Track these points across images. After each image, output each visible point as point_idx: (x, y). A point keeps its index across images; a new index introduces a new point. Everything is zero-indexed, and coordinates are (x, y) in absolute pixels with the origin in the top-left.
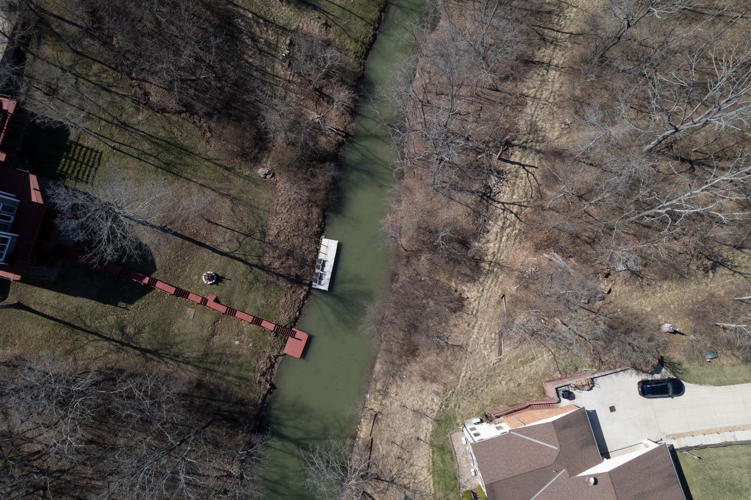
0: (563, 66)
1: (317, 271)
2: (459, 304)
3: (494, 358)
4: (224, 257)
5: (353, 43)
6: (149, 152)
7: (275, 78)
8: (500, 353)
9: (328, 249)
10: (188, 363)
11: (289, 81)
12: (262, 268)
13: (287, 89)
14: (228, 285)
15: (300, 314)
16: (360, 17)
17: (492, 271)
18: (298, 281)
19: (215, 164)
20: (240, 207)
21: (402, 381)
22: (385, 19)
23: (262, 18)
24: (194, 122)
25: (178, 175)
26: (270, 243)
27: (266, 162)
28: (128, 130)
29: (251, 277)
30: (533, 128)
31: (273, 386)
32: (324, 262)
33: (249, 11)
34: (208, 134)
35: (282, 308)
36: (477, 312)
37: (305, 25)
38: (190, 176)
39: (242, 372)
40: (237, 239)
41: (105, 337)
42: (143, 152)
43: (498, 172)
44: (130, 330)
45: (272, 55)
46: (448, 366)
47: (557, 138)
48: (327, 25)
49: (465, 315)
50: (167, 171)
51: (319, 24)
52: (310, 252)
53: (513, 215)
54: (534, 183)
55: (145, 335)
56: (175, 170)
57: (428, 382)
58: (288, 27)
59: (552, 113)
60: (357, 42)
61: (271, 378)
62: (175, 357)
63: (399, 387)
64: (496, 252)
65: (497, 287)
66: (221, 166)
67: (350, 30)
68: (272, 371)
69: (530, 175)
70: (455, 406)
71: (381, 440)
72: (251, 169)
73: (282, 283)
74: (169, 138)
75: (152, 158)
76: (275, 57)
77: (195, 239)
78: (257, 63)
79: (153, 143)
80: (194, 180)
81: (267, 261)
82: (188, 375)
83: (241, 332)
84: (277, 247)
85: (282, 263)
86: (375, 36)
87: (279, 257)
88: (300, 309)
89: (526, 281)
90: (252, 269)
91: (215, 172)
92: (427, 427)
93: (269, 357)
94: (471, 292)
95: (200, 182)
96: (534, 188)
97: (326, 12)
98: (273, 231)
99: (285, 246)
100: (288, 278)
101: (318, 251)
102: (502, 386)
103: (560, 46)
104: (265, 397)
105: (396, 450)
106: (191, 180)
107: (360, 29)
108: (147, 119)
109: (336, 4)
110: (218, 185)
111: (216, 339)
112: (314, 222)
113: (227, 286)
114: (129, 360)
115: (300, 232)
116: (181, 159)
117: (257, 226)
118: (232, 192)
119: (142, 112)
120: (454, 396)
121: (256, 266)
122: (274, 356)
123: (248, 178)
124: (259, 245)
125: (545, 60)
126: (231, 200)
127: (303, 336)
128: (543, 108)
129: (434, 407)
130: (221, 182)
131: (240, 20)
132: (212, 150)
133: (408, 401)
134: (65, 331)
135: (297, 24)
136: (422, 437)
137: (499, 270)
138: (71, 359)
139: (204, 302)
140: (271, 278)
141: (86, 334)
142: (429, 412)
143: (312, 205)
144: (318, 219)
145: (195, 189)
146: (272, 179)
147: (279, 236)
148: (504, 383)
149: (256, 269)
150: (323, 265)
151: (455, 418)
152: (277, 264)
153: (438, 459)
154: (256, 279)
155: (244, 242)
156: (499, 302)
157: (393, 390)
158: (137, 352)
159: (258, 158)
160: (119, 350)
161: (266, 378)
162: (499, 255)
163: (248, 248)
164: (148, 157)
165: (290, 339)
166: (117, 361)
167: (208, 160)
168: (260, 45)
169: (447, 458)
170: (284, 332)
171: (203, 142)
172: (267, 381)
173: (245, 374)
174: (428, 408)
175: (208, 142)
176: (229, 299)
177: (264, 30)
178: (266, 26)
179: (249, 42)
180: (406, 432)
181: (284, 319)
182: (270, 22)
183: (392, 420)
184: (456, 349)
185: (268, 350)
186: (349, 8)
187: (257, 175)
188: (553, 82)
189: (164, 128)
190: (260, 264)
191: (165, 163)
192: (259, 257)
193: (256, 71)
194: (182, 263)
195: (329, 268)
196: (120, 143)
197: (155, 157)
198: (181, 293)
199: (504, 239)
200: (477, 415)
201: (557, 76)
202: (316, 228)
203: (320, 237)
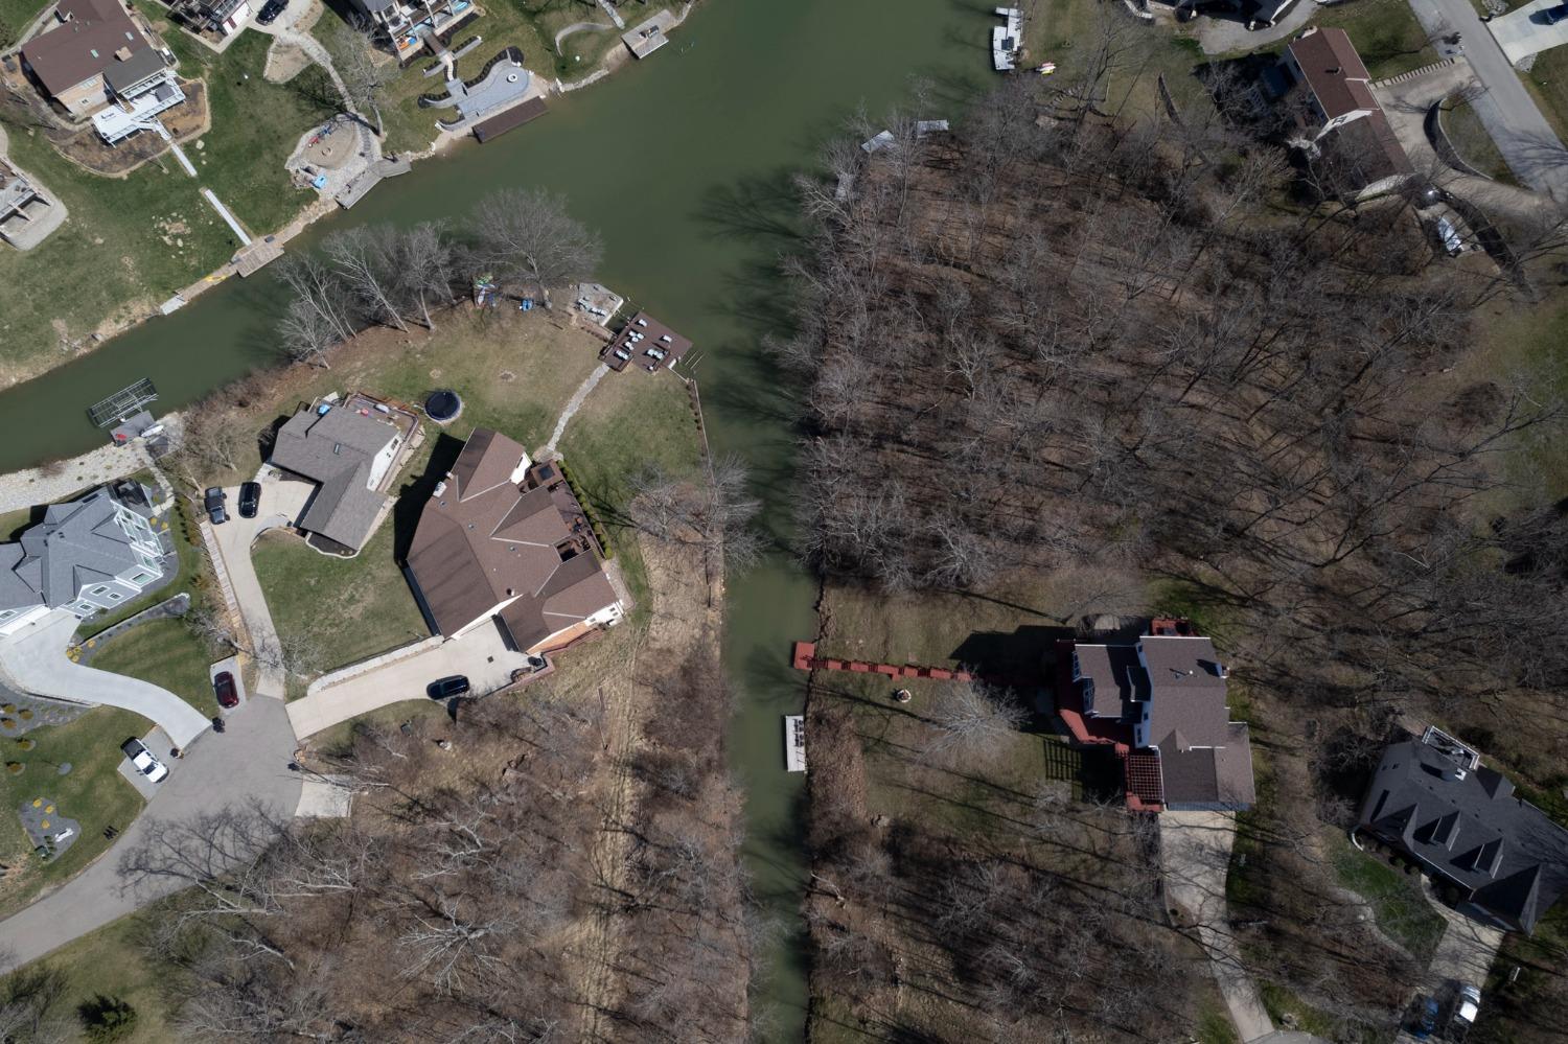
1: (802, 734)
2: (649, 729)
3: (606, 684)
5: (829, 1013)
8: (600, 690)
9: (797, 760)
14: (884, 693)
15: (808, 686)
18: (819, 718)
21: (690, 643)
27: (884, 832)
31: (816, 609)
32: (797, 745)
36: (629, 727)
39: (847, 615)
46: (649, 667)
48: (864, 1022)
49: (641, 721)
52: (814, 751)
55: (947, 625)
57: (665, 648)
59: (585, 963)
60: (825, 1017)
61: (820, 616)
63: (692, 638)
64: (620, 793)
65: (613, 756)
67: (837, 1028)
68: (821, 623)
70: (635, 632)
71: (699, 585)
72: (897, 820)
83: (859, 652)
85: (838, 730)
86: (806, 1031)
87: (843, 736)
88: (809, 689)
89: (586, 768)
92: (658, 604)
93: (826, 636)
98: (856, 760)
99: (840, 749)
101: (807, 756)
102: (594, 660)
104: (821, 597)
105: (684, 579)
107: (825, 1034)
111: (880, 638)
112: (818, 784)
115: (829, 769)
118: (908, 792)
120: (638, 640)
122: (823, 638)
123: (897, 810)
126: (907, 783)
127: (799, 664)
129: (655, 626)
130: (923, 799)
132: (942, 829)
133: (681, 626)
136: (661, 597)
139: (901, 672)
142: (659, 620)
143: (824, 801)
144: (815, 790)
146: (872, 816)
147: (849, 757)
148: (593, 663)
150: (797, 741)
151: (633, 621)
152: (843, 728)
153: (642, 581)
156: (609, 741)
157: (697, 633)
159: (894, 834)
165: (811, 657)
169: (634, 584)
170: (818, 663)
171: (953, 835)
172: (823, 614)
174: (661, 623)
175: (949, 837)
176: (880, 681)
180: (677, 598)
181: (822, 676)
183: (692, 605)
184: (643, 683)
185: (829, 642)
187: (888, 816)
189: (997, 838)
193: (924, 937)
194: (934, 703)
195: (791, 739)
198: (925, 673)
200: (613, 627)
202: (815, 779)
203: (809, 770)
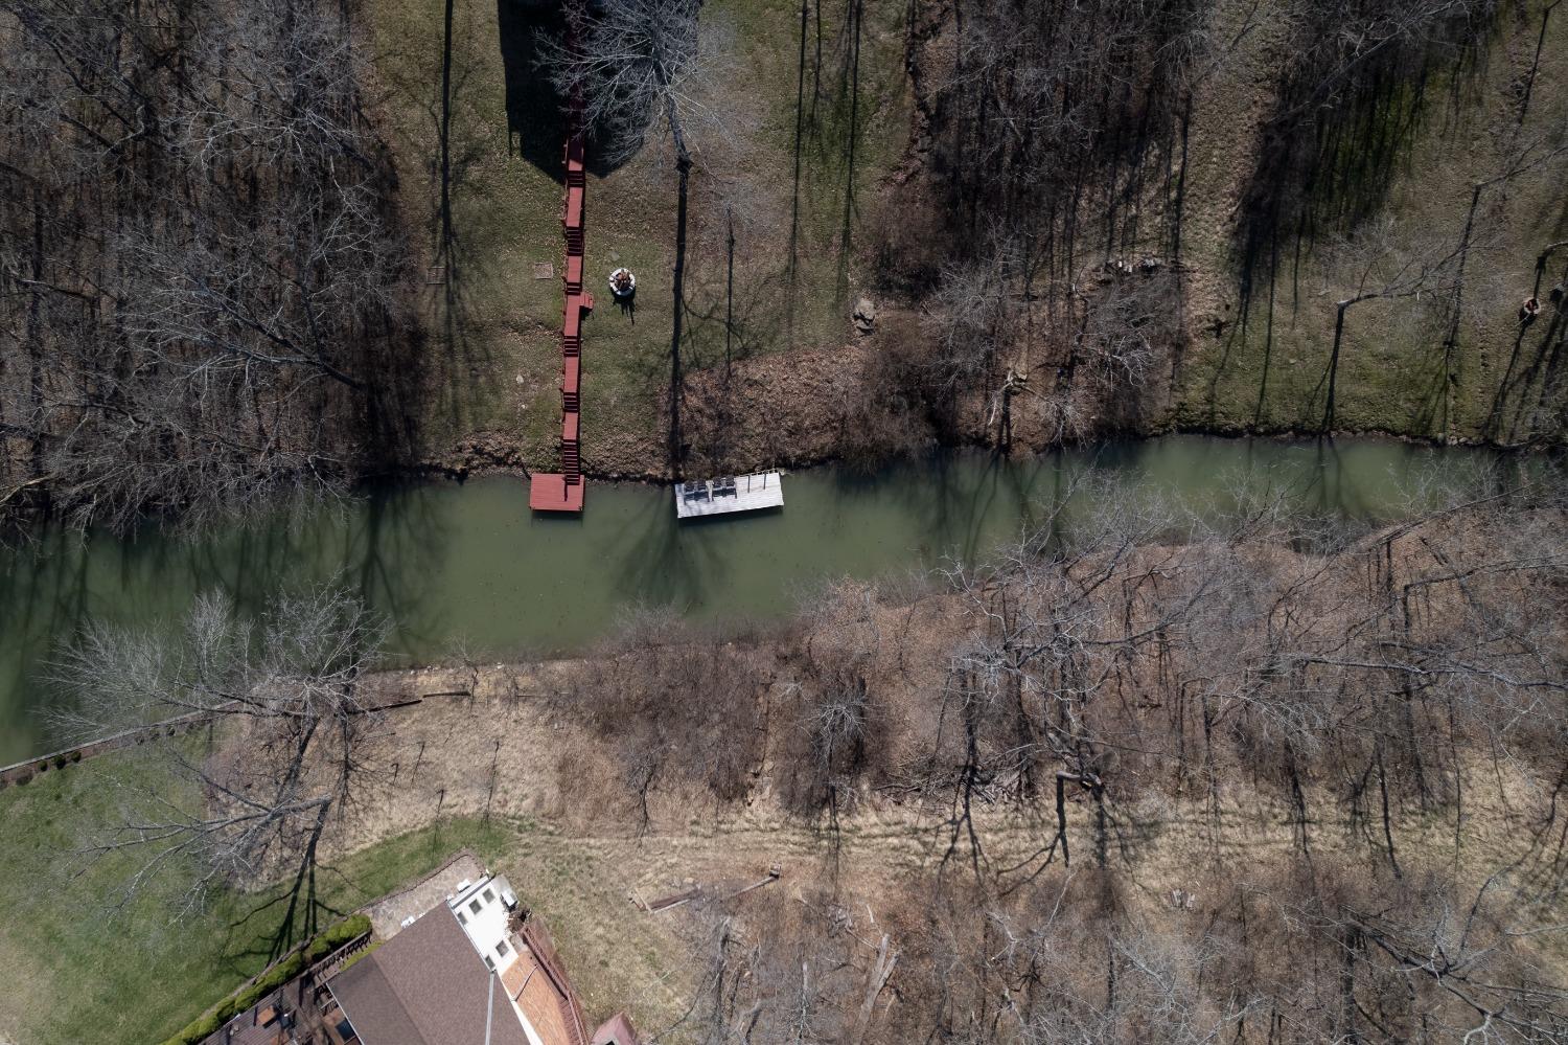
0: (1311, 856)
1: (709, 484)
2: (732, 790)
3: (642, 895)
4: (673, 295)
5: (1203, 395)
6: (822, 78)
7: (1067, 265)
8: (656, 905)
9: (762, 491)
10: (450, 302)
11: (1070, 295)
12: (677, 378)
13: (1051, 294)
14: (620, 324)
15: (616, 480)
16: (1263, 389)
17: (819, 837)
18: (677, 452)
19: (847, 212)
20: (779, 292)
21: (546, 724)
22: (1282, 441)
23: (1180, 195)
24: (915, 141)
25: (797, 149)
26: (729, 374)
27: (887, 308)
28: (850, 23)
29: (652, 360)
30: (1150, 829)
31: (462, 476)
32: (733, 492)
33: (1184, 163)
34: (901, 177)
35: (615, 441)
36: (728, 832)
37: (1200, 285)
38: (804, 173)
39: (468, 410)
40: (716, 308)
41: (446, 132)
42: (818, 68)
43: (1030, 786)
44: (474, 172)
45: (1110, 241)
46: (599, 807)
47: (1144, 888)
48: (1219, 327)
49: (713, 810)
50: (798, 126)
51: (1213, 312)
52: (742, 457)
53: (949, 845)
54: (1031, 870)
55: (475, 204)
56: (806, 140)
57: (557, 776)
58: (1181, 252)
59: (1195, 859)
60: (1209, 401)
61: (476, 468)
62: (453, 273)
63: (534, 722)
64: (862, 833)
65: (790, 857)
66: (847, 223)
67: (1228, 377)
68: (490, 465)
69: (1047, 854)
70: (526, 846)
71: (421, 720)
72: (863, 284)
73: (662, 425)
74: (864, 105)
75: (813, 89)
76: (1109, 250)
77: (687, 228)
78: (1083, 217)
79: (843, 77)
80: (801, 184)
81: (693, 380)
82: (430, 309)
83: (544, 380)
84: (728, 389)
85: (700, 411)
86: (1236, 434)
87: (709, 401)
88: (624, 477)
89: (821, 912)
90: (669, 356)
91: (831, 216)
92: (467, 802)
93: (513, 451)
94: (763, 806)
95: (802, 196)
96: (1021, 871)
97: (1246, 315)
98: (756, 371)
99: (735, 404)
100: (675, 432)
101: (750, 471)
102: (592, 929)
103: (1355, 833)
104: (438, 468)
105: (409, 754)
106: (797, 178)
107: (1238, 399)
108: (885, 50)
109: (1270, 330)
110: (808, 233)
111: (513, 338)
112: (803, 443)
113: (619, 320)
114: (418, 192)
115: (773, 425)
116: (833, 143)
117: (755, 336)
118: (804, 265)
119: (896, 36)
120: (544, 838)
121: (677, 363)
122: (519, 458)
123: (843, 286)
124: (719, 354)
125: (1311, 810)
126: (788, 268)
127: (574, 504)
128: (1203, 838)
129: (512, 804)
130: (815, 235)
131: (1157, 152)
132: (874, 196)
133: (509, 748)
134: (432, 57)
135: (1197, 266)
136: (447, 800)
137: (826, 852)
138: (386, 88)
139: (574, 289)
140: (663, 400)
141: (440, 96)
142: (499, 796)
143: (835, 428)
144: (815, 450)
145: (785, 190)
146: (858, 332)
147: (750, 385)
148: (600, 930)
149: (670, 366)
150: (724, 493)
151: (502, 854)
152: (693, 401)
153: (415, 844)
154: (652, 371)
155: (716, 323)
156: (760, 871)
157: (524, 711)
158: (439, 201)
159: (890, 288)
160: (431, 166)
161: (473, 459)
162: (856, 841)
163: (708, 335)
164: (813, 80)
165: (559, 479)
166: (409, 172)
167: (849, 196)
168: (1121, 209)
169: (421, 863)
170: (571, 462)
171: (881, 173)
172: (468, 461)
173: (466, 415)
174: (506, 792)
175: (886, 181)
176: (596, 333)
177: (1157, 206)
178: (1167, 207)
179: (1120, 185)
180: (451, 764)
181: (594, 452)
182: (1178, 212)
183: (466, 729)
184: (639, 813)
185: (526, 443)
186: (1274, 360)
187: (856, 300)
188: (1268, 842)
189: (881, 87)
190: (682, 368)
191: (812, 116)
192: (696, 363)
193: (1067, 222)
194: (632, 221)
195: (723, 505)
196: (818, 18)
197: (817, 93)
198: (575, 241)
199: (894, 841)
200: (522, 896)
201: (1283, 846)
202: (794, 452)
203: (778, 466)
